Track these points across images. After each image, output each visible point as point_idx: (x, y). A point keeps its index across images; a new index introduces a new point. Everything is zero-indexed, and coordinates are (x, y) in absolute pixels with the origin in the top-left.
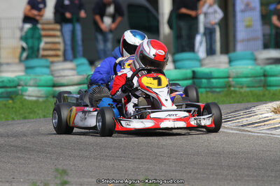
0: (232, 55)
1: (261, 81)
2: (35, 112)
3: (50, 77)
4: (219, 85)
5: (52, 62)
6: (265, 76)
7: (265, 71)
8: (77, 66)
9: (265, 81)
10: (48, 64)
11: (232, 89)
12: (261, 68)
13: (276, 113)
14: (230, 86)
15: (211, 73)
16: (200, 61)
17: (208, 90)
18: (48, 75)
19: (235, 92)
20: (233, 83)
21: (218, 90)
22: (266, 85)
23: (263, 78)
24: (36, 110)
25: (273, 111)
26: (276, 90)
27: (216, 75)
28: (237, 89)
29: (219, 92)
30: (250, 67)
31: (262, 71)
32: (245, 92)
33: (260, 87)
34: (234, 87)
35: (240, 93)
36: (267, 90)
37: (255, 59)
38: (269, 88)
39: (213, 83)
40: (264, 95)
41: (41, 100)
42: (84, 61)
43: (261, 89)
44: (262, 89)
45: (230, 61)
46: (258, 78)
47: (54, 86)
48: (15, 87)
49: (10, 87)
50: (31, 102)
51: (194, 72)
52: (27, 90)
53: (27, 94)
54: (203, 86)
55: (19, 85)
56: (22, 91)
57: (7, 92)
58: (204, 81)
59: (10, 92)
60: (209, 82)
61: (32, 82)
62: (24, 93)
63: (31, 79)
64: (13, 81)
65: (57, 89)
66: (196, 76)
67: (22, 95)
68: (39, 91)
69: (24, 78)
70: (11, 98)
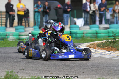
1: (95, 35)
4: (80, 36)
6: (97, 33)
7: (96, 32)
9: (97, 36)
11: (85, 38)
14: (84, 37)
15: (77, 32)
17: (76, 38)
20: (85, 36)
21: (79, 38)
23: (96, 34)
27: (78, 33)
29: (79, 39)
33: (94, 37)
34: (85, 37)
35: (87, 39)
39: (77, 36)
41: (14, 41)
43: (95, 38)
46: (94, 34)
48: (5, 36)
49: (3, 36)
50: (11, 41)
51: (71, 32)
52: (9, 37)
53: (9, 38)
54: (74, 37)
55: (6, 35)
56: (7, 37)
57: (2, 38)
58: (74, 35)
59: (3, 38)
60: (76, 35)
61: (11, 34)
62: (8, 38)
63: (11, 33)
64: (4, 34)
65: (20, 37)
66: (72, 33)
67: (7, 39)
68: (14, 37)
69: (8, 33)
70: (3, 40)
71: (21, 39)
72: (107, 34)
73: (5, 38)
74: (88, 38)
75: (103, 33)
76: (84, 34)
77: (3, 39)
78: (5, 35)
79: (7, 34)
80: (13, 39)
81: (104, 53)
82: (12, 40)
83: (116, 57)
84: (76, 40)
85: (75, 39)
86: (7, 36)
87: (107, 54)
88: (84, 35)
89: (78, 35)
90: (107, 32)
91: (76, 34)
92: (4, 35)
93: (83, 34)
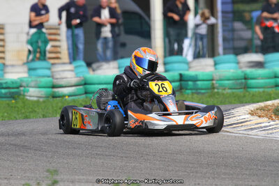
0: (217, 58)
1: (242, 83)
2: (35, 111)
3: (50, 79)
4: (204, 87)
5: (53, 64)
7: (245, 74)
8: (76, 67)
9: (246, 84)
10: (49, 66)
12: (243, 72)
13: (252, 114)
14: (214, 88)
15: (197, 75)
16: (188, 63)
18: (49, 77)
19: (218, 93)
20: (216, 85)
22: (246, 87)
23: (243, 81)
24: (36, 109)
25: (250, 113)
26: (256, 92)
27: (200, 77)
28: (220, 91)
29: (203, 94)
30: (232, 71)
31: (243, 74)
32: (227, 93)
34: (218, 89)
36: (247, 91)
37: (238, 63)
38: (249, 90)
39: (198, 85)
40: (244, 96)
41: (41, 100)
42: (82, 63)
44: (243, 91)
45: (215, 64)
46: (240, 81)
47: (53, 87)
48: (18, 88)
49: (13, 88)
50: (32, 101)
51: (181, 75)
52: (28, 91)
53: (29, 94)
54: (189, 88)
55: (21, 86)
56: (24, 91)
57: (10, 93)
58: (190, 83)
59: (13, 93)
60: (195, 85)
61: (33, 84)
62: (26, 94)
63: (32, 81)
64: (16, 82)
65: (56, 90)
66: (183, 79)
67: (24, 95)
68: (39, 92)
69: (25, 79)
70: (14, 98)
71: (57, 94)
72: (272, 81)
73: (19, 94)
74: (225, 92)
75: (262, 79)
76: (214, 82)
77: (13, 96)
78: (18, 85)
79: (24, 84)
80: (39, 95)
82: (35, 99)
84: (195, 95)
85: (193, 93)
86: (22, 89)
88: (213, 84)
89: (199, 83)
90: (272, 75)
91: (195, 79)
92: (15, 86)
93: (212, 80)
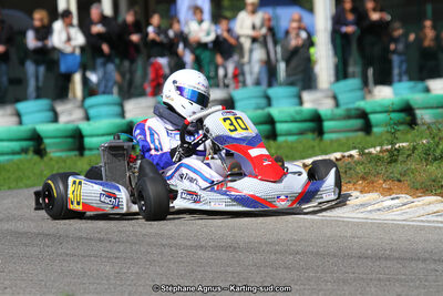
81: (376, 206)
83: (430, 218)
87: (389, 208)
